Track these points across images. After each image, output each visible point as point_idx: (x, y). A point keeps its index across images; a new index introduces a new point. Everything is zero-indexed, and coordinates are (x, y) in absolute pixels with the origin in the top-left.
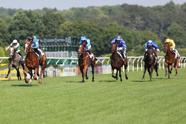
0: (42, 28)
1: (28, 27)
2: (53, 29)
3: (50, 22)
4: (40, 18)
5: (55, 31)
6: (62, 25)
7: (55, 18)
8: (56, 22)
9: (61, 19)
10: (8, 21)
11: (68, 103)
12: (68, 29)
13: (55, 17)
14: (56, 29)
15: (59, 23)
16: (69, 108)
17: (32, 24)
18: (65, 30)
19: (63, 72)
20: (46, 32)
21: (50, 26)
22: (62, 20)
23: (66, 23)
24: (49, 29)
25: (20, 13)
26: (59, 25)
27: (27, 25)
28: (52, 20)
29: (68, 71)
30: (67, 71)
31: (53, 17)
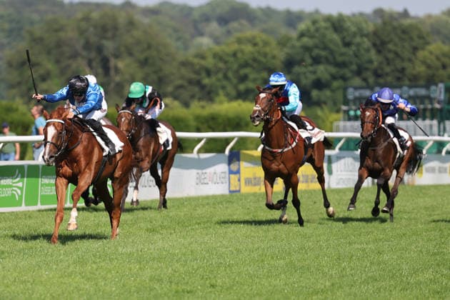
0: (371, 62)
1: (334, 58)
2: (399, 64)
3: (390, 46)
4: (367, 36)
5: (403, 70)
6: (421, 54)
7: (403, 36)
8: (406, 45)
9: (421, 37)
10: (283, 43)
11: (435, 254)
12: (438, 64)
13: (404, 32)
14: (406, 64)
15: (415, 49)
16: (438, 265)
17: (344, 50)
18: (429, 67)
19: (422, 173)
20: (380, 72)
21: (391, 56)
22: (421, 41)
23: (432, 47)
24: (388, 64)
25: (314, 22)
26: (414, 54)
27: (332, 52)
28: (396, 40)
29: (437, 171)
30: (432, 170)
31: (399, 32)
